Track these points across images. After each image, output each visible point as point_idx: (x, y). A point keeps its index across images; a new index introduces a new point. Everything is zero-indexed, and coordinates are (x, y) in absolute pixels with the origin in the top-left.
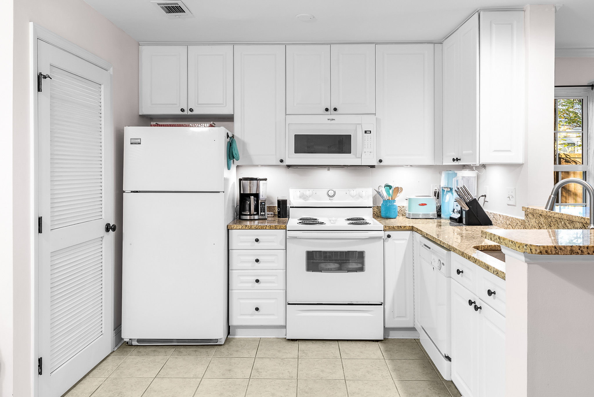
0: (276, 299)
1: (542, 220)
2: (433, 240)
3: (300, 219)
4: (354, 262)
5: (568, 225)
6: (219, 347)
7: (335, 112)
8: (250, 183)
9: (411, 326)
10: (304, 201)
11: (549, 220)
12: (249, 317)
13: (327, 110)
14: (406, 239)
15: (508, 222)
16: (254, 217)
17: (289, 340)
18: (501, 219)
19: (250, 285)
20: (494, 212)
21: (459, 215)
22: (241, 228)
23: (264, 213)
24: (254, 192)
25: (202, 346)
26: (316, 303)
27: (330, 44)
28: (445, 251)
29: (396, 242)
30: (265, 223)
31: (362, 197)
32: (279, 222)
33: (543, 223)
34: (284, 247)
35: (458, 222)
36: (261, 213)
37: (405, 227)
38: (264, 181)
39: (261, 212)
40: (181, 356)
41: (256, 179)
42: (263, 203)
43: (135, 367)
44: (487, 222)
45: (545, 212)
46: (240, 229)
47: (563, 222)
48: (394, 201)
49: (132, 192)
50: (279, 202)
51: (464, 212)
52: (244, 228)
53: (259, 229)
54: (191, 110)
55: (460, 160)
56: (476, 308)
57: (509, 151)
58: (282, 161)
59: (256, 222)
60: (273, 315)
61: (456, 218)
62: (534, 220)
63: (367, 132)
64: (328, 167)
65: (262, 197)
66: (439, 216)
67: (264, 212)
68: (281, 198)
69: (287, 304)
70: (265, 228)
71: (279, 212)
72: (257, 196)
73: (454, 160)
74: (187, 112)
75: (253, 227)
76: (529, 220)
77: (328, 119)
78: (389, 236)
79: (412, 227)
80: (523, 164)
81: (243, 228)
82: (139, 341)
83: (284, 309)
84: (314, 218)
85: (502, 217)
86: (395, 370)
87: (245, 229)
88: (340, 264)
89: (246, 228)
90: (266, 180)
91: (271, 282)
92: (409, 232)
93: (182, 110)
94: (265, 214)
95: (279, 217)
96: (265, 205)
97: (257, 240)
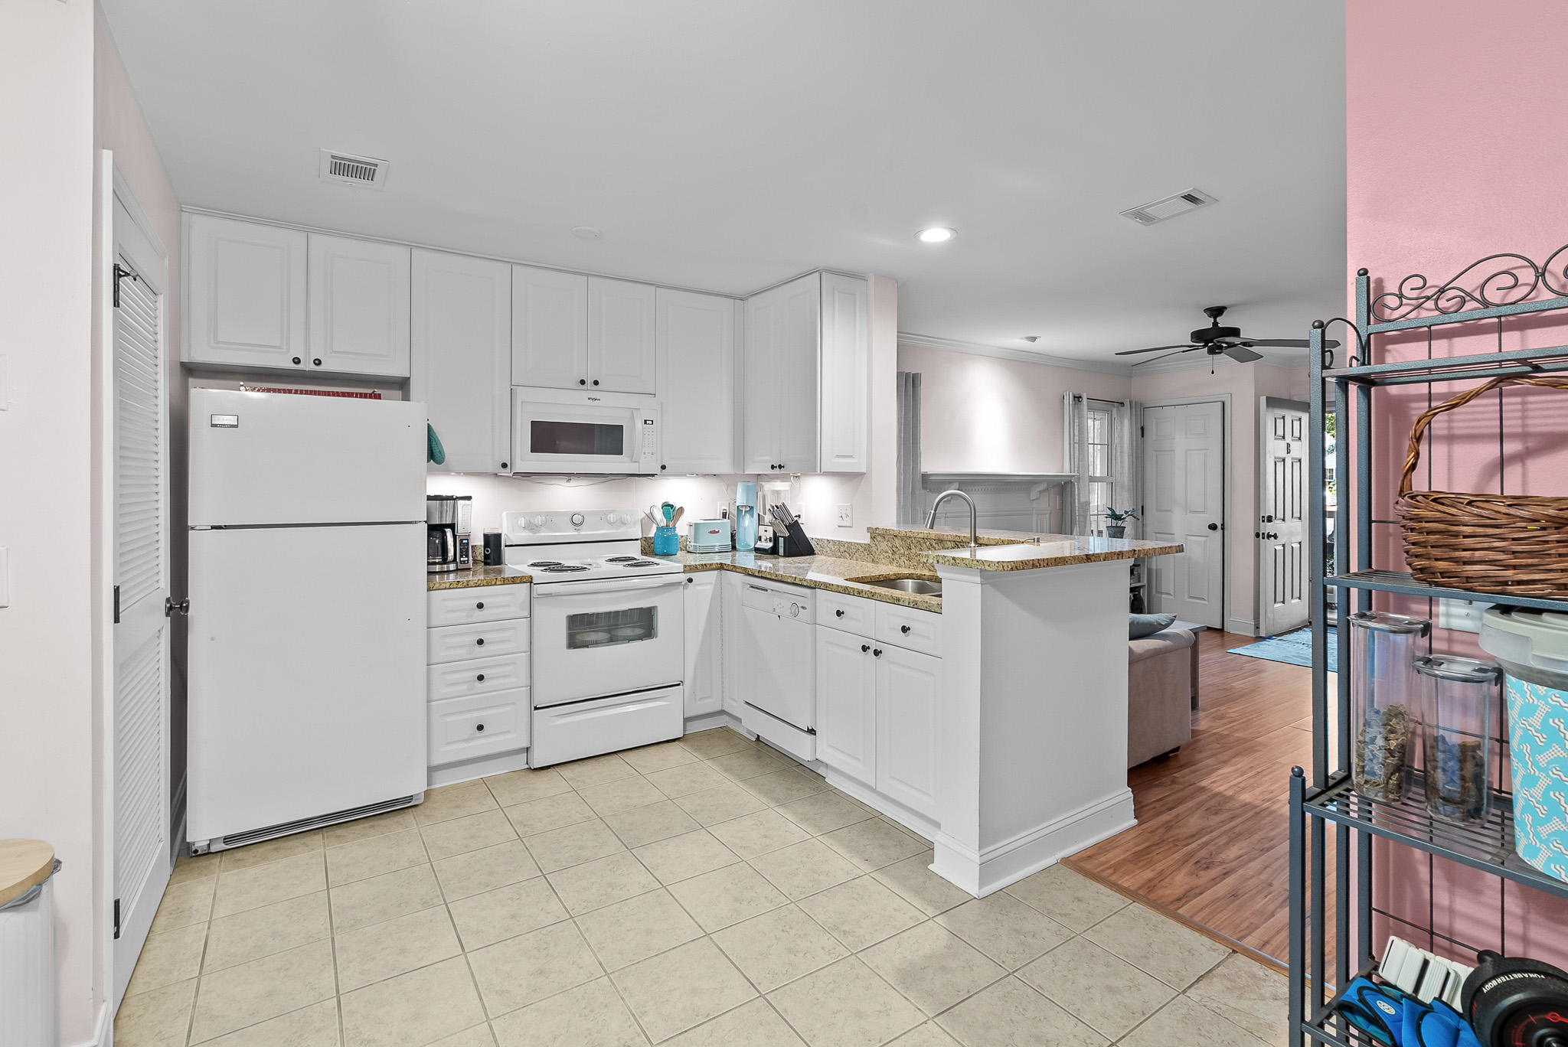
0: (513, 703)
1: (897, 542)
2: (776, 578)
3: (532, 565)
4: (629, 627)
5: (936, 546)
6: (413, 809)
7: (596, 387)
8: (442, 505)
9: (719, 708)
10: (531, 534)
11: (908, 541)
12: (463, 745)
13: (583, 382)
14: (712, 583)
15: (842, 549)
16: (448, 567)
17: (535, 769)
18: (830, 545)
19: (465, 687)
20: (818, 537)
21: (771, 545)
22: (448, 587)
23: (466, 559)
24: (449, 522)
25: (379, 817)
26: (584, 699)
27: (588, 275)
28: (808, 591)
29: (699, 588)
30: (467, 576)
31: (625, 524)
32: (486, 572)
33: (898, 546)
34: (527, 614)
35: (771, 554)
36: (462, 559)
37: (711, 564)
38: (467, 502)
39: (461, 556)
40: (347, 842)
41: (450, 498)
42: (464, 541)
43: (259, 885)
44: (810, 551)
45: (904, 533)
46: (445, 589)
47: (928, 543)
48: (674, 528)
49: (213, 528)
50: (486, 537)
51: (781, 540)
52: (455, 586)
53: (483, 586)
54: (318, 362)
55: (783, 467)
56: (877, 653)
57: (851, 457)
58: (504, 466)
59: (452, 576)
60: (509, 732)
61: (767, 548)
62: (885, 543)
63: (648, 422)
64: (569, 476)
65: (460, 530)
66: (734, 548)
67: (467, 556)
68: (491, 530)
69: (533, 708)
70: (493, 583)
71: (486, 557)
72: (452, 526)
73: (773, 467)
74: (307, 366)
75: (471, 583)
76: (877, 543)
77: (589, 399)
78: (690, 580)
79: (721, 564)
80: (863, 474)
81: (452, 586)
82: (227, 839)
83: (527, 719)
84: (556, 561)
85: (831, 543)
86: (726, 770)
87: (456, 588)
88: (609, 631)
89: (459, 586)
90: (469, 498)
91: (504, 677)
92: (716, 572)
93: (297, 361)
94: (468, 561)
95: (486, 564)
96: (468, 543)
97: (480, 606)
